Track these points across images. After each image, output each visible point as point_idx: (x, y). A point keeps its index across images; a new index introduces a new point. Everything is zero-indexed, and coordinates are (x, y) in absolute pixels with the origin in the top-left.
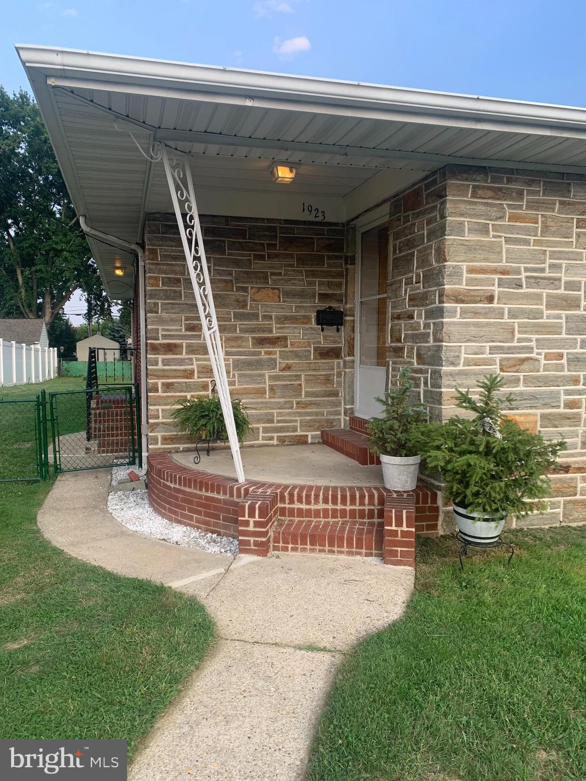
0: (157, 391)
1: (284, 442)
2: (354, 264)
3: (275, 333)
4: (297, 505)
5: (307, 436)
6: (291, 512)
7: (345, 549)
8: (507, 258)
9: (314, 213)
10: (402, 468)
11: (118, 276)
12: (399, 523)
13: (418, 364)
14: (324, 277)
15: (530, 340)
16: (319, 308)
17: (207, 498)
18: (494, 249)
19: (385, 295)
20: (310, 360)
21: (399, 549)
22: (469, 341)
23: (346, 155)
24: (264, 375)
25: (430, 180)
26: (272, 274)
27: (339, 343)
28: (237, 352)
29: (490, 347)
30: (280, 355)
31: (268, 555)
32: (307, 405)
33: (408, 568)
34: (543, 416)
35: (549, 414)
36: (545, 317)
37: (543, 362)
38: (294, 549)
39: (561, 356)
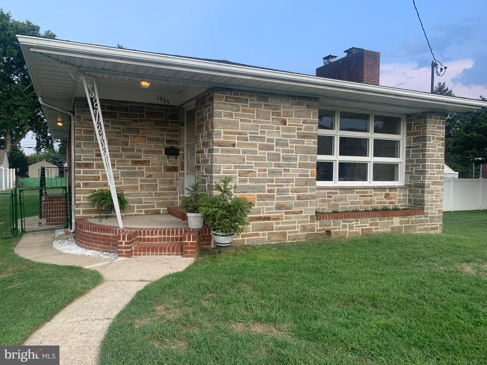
0: (80, 187)
1: (148, 213)
2: (184, 126)
3: (143, 159)
4: (147, 236)
5: (160, 210)
6: (144, 240)
7: (167, 253)
8: (241, 128)
10: (195, 218)
11: (60, 126)
12: (189, 239)
13: (206, 173)
14: (169, 132)
15: (252, 163)
16: (167, 147)
17: (104, 236)
18: (235, 124)
20: (162, 172)
21: (189, 250)
22: (225, 163)
23: (168, 81)
24: (137, 179)
25: (208, 92)
26: (142, 129)
27: (177, 164)
28: (123, 168)
29: (234, 166)
30: (146, 170)
31: (132, 257)
32: (160, 195)
33: (193, 258)
34: (258, 196)
35: (261, 195)
36: (258, 154)
37: (257, 173)
38: (144, 255)
39: (265, 170)
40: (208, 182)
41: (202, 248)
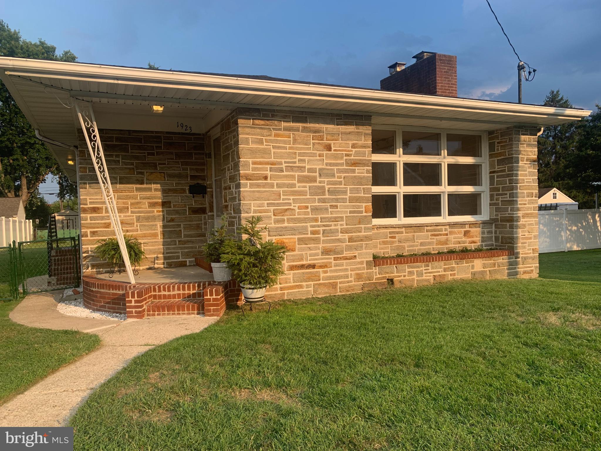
0: (87, 236)
1: (171, 265)
2: (211, 158)
3: (163, 199)
4: (163, 293)
5: (186, 261)
6: (160, 297)
7: (186, 312)
8: (274, 156)
9: (184, 128)
10: (221, 269)
11: (71, 165)
12: (211, 295)
13: (234, 213)
14: (193, 165)
15: (290, 199)
16: (191, 184)
17: (113, 294)
18: (267, 152)
19: (220, 177)
20: (186, 215)
21: (212, 308)
22: (256, 200)
23: (180, 103)
24: (156, 225)
25: (232, 115)
26: (160, 164)
27: (204, 205)
28: (138, 211)
29: (267, 203)
30: (167, 213)
31: (144, 318)
32: (185, 242)
33: (216, 317)
34: (299, 239)
35: (302, 238)
36: (297, 187)
37: (297, 211)
38: (158, 315)
39: (307, 207)
40: (236, 224)
41: (231, 305)
